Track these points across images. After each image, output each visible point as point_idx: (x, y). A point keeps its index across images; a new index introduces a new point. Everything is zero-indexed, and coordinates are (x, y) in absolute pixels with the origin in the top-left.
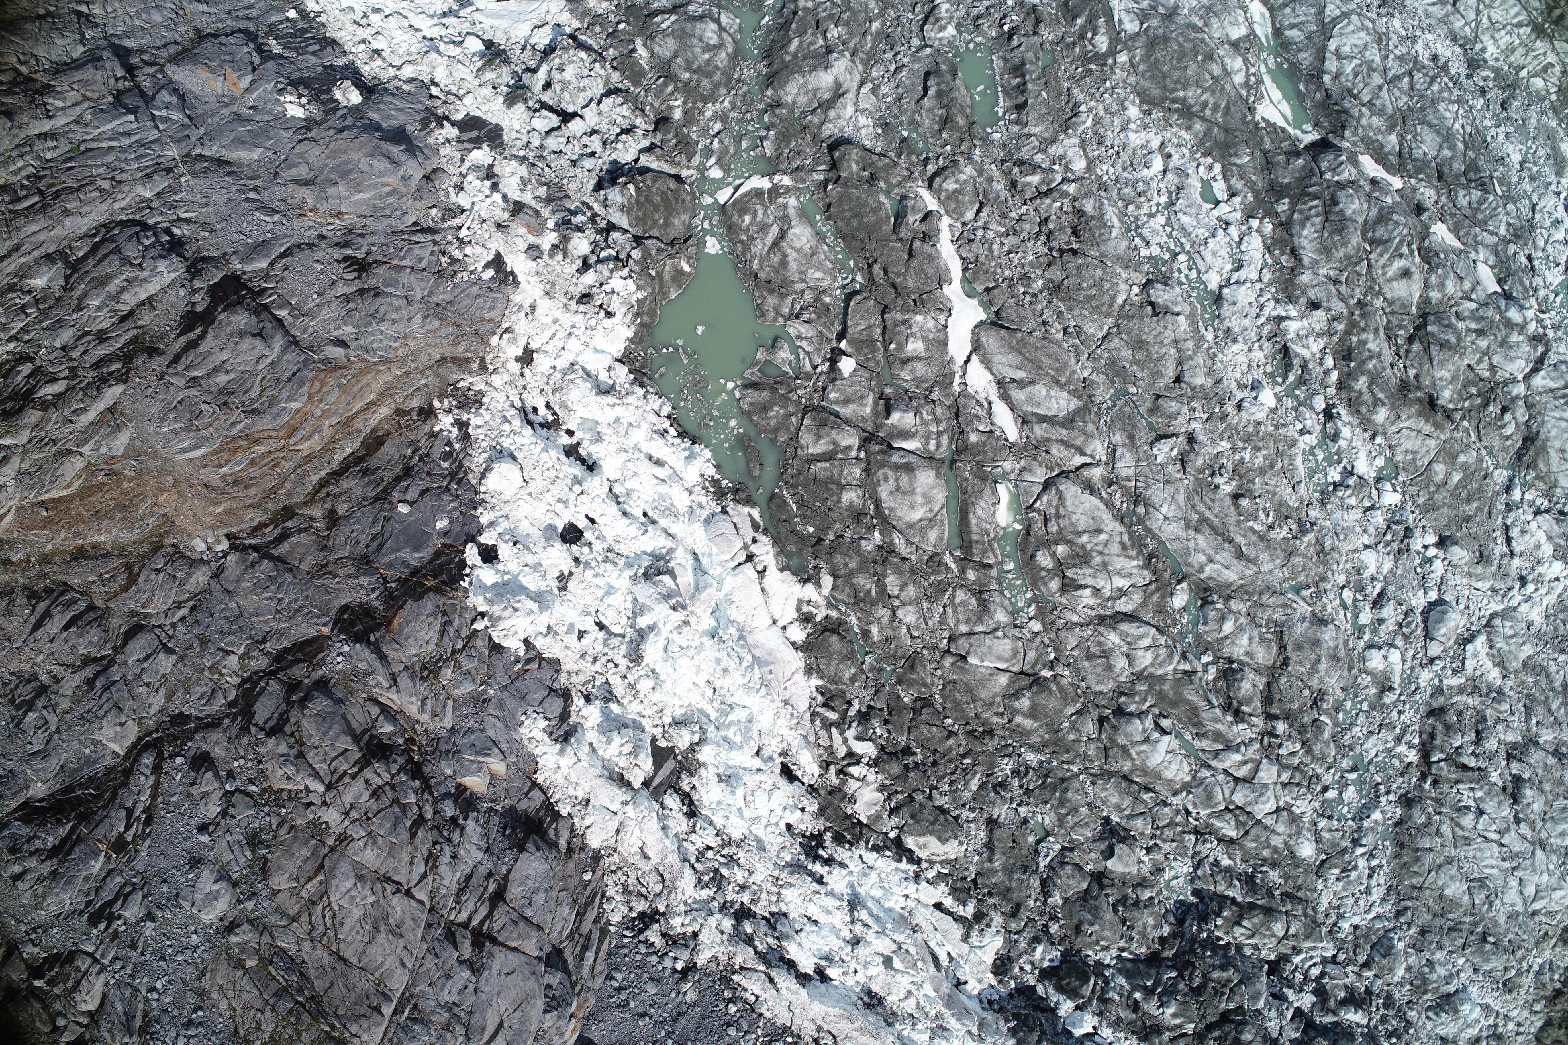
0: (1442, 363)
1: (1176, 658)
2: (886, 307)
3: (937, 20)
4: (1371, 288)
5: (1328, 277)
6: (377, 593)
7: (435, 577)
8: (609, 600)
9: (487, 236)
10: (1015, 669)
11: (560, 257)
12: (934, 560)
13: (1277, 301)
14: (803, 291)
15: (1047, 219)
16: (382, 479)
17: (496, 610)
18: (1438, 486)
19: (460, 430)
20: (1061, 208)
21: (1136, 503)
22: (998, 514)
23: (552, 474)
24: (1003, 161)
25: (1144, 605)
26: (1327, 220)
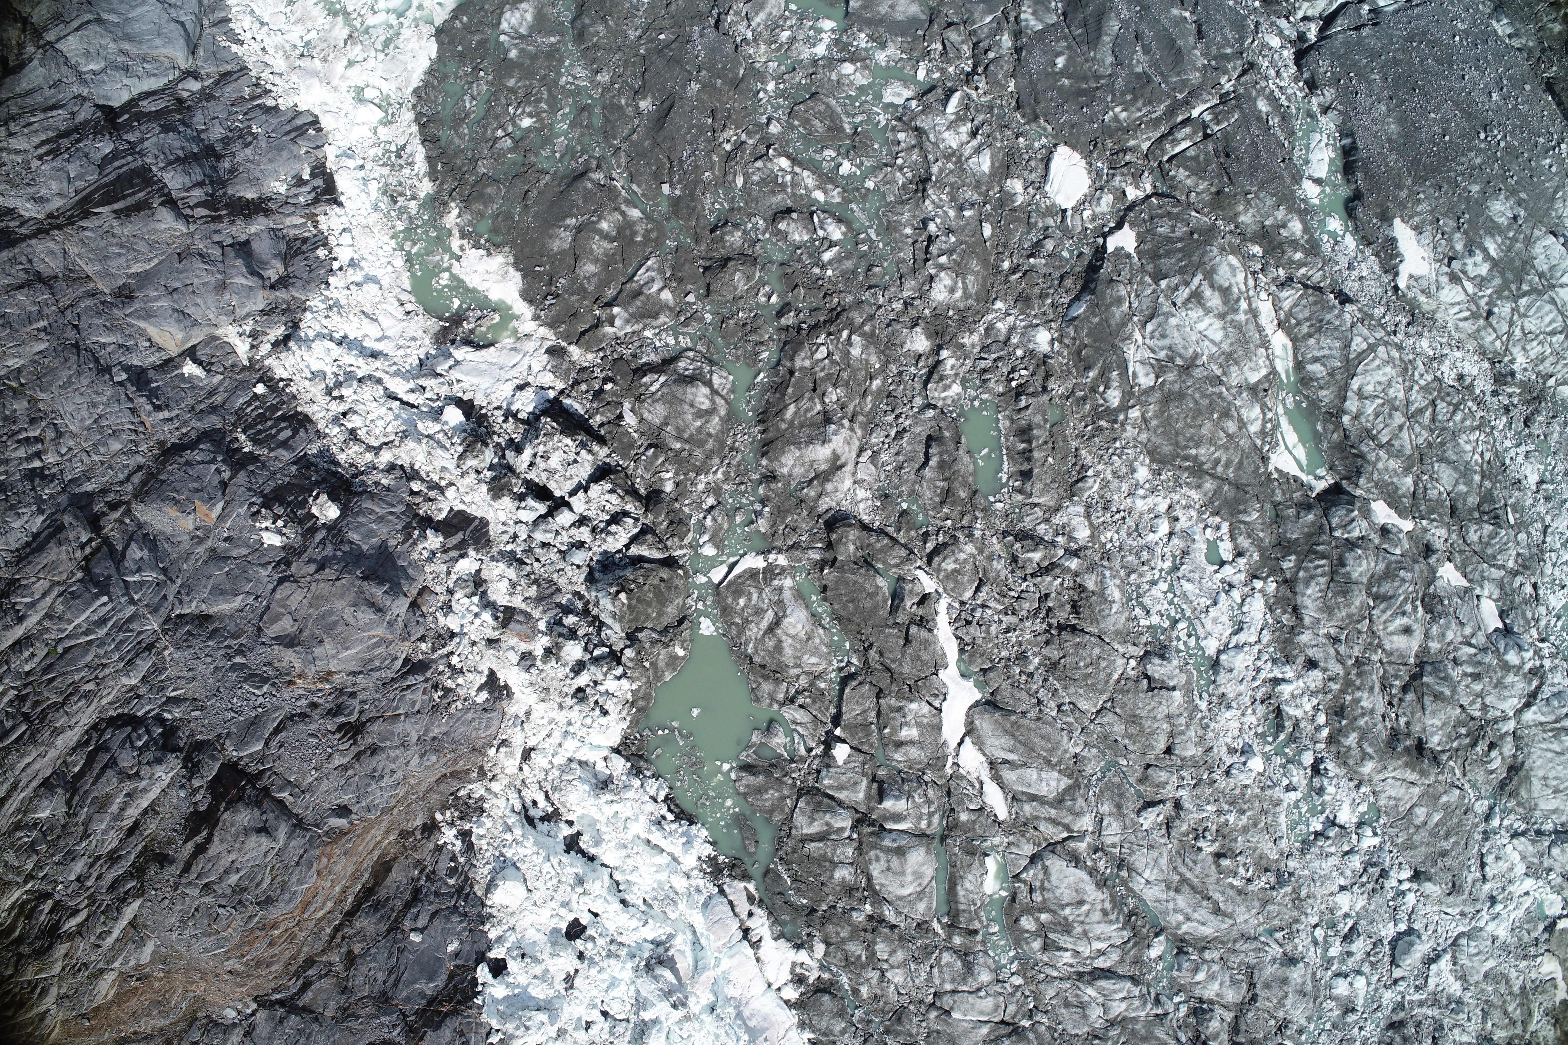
0: (1434, 713)
1: (1149, 1006)
2: (881, 690)
3: (942, 378)
4: (1370, 644)
5: (1329, 636)
6: (398, 1030)
7: (450, 1002)
8: (614, 993)
9: (478, 658)
10: (997, 1020)
11: (553, 663)
12: (923, 926)
13: (1275, 661)
14: (798, 677)
15: (1047, 596)
16: (393, 910)
17: (510, 1027)
18: (1418, 828)
19: (463, 842)
20: (1062, 584)
21: (1120, 867)
22: (985, 884)
23: (555, 881)
24: (1005, 534)
25: (1121, 961)
26: (1332, 580)
